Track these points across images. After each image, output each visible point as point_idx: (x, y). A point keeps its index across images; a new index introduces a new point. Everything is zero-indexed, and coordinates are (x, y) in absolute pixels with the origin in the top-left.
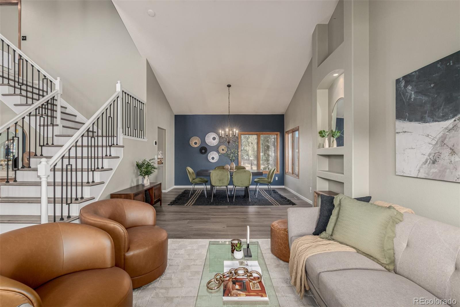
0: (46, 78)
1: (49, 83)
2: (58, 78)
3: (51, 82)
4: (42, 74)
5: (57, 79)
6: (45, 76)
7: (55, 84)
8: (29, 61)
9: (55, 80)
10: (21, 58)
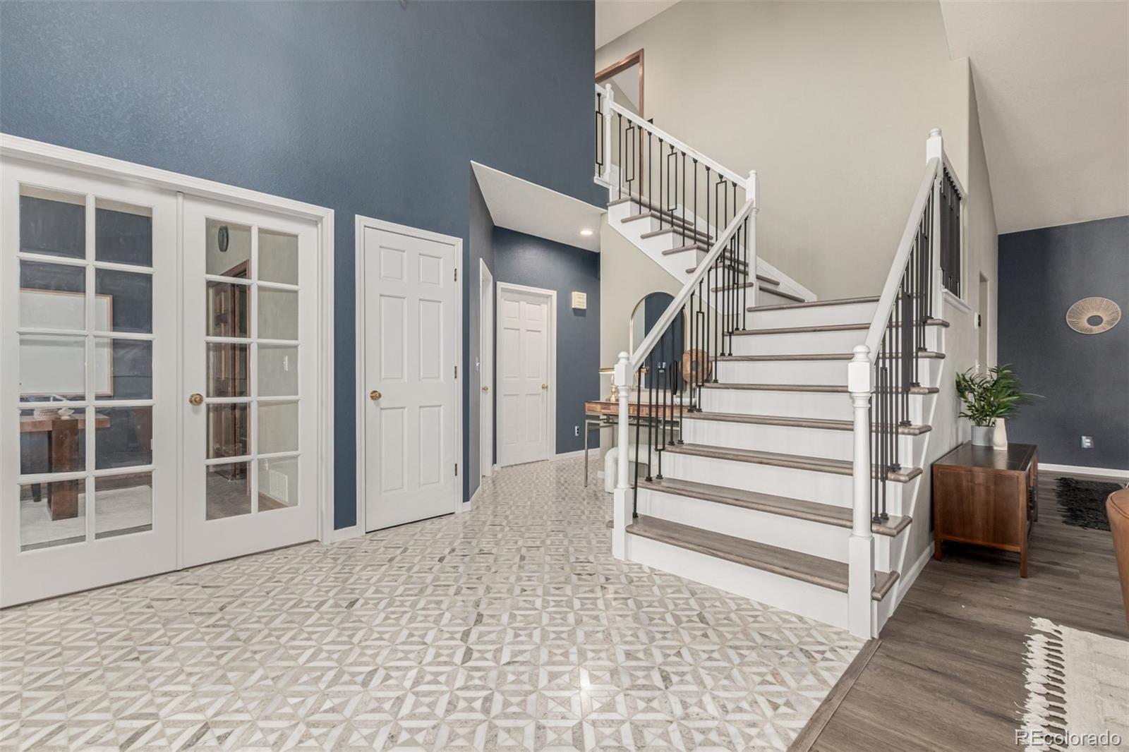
0: (724, 179)
1: (730, 188)
2: (752, 173)
3: (735, 186)
4: (717, 173)
5: (749, 176)
6: (721, 177)
7: (745, 190)
8: (688, 152)
9: (744, 180)
10: (672, 151)
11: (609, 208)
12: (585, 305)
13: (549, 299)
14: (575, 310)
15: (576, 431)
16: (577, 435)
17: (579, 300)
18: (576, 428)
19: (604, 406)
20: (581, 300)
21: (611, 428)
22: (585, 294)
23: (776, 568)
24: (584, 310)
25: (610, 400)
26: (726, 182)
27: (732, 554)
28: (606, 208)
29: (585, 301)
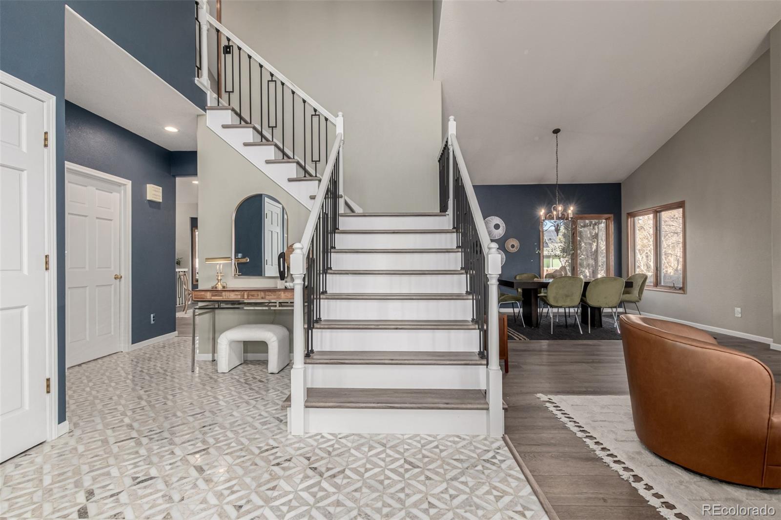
0: (317, 113)
2: (340, 114)
3: (326, 119)
4: (312, 106)
5: (338, 116)
6: (315, 110)
7: (335, 126)
8: (288, 83)
9: (334, 118)
10: (272, 79)
11: (207, 111)
12: (161, 198)
13: (122, 187)
14: (149, 201)
15: (152, 319)
16: (152, 322)
17: (154, 192)
18: (152, 315)
19: (214, 294)
20: (157, 193)
21: (212, 313)
22: (161, 188)
23: (440, 405)
24: (160, 202)
25: (216, 288)
26: (319, 115)
27: (406, 403)
28: (205, 110)
29: (161, 194)
